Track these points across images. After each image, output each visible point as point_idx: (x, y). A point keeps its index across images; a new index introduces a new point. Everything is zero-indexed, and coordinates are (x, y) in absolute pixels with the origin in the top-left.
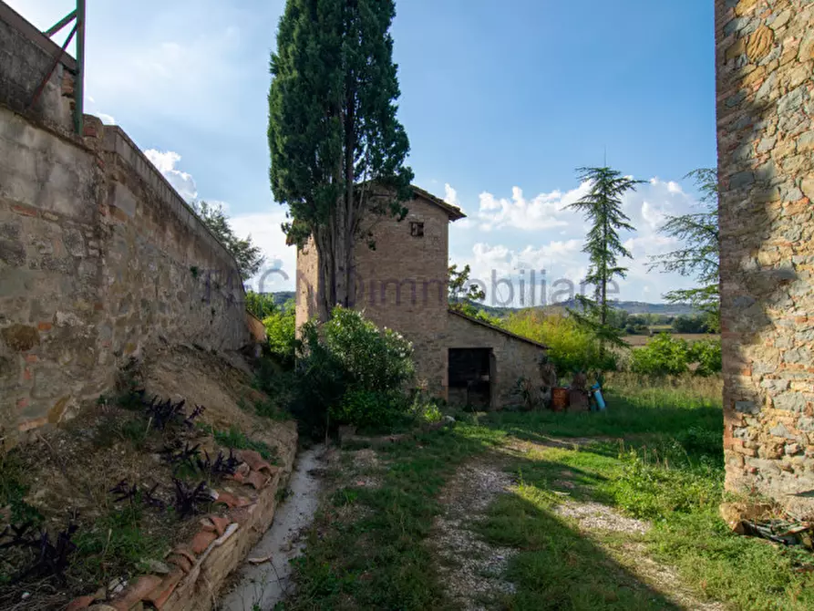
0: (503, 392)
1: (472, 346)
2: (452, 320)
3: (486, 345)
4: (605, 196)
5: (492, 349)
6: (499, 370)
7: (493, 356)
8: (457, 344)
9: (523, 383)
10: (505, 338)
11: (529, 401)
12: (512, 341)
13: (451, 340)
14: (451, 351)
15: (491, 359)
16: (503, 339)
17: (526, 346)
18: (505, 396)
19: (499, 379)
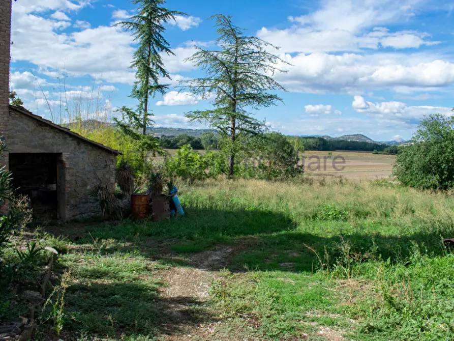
0: (72, 202)
1: (38, 151)
2: (13, 118)
3: (55, 150)
4: (150, 20)
5: (61, 154)
6: (68, 178)
7: (62, 162)
8: (19, 148)
9: (100, 192)
10: (75, 142)
11: (107, 211)
12: (83, 146)
13: (13, 143)
14: (12, 156)
15: (59, 166)
16: (73, 144)
17: (98, 152)
18: (75, 206)
19: (68, 189)
